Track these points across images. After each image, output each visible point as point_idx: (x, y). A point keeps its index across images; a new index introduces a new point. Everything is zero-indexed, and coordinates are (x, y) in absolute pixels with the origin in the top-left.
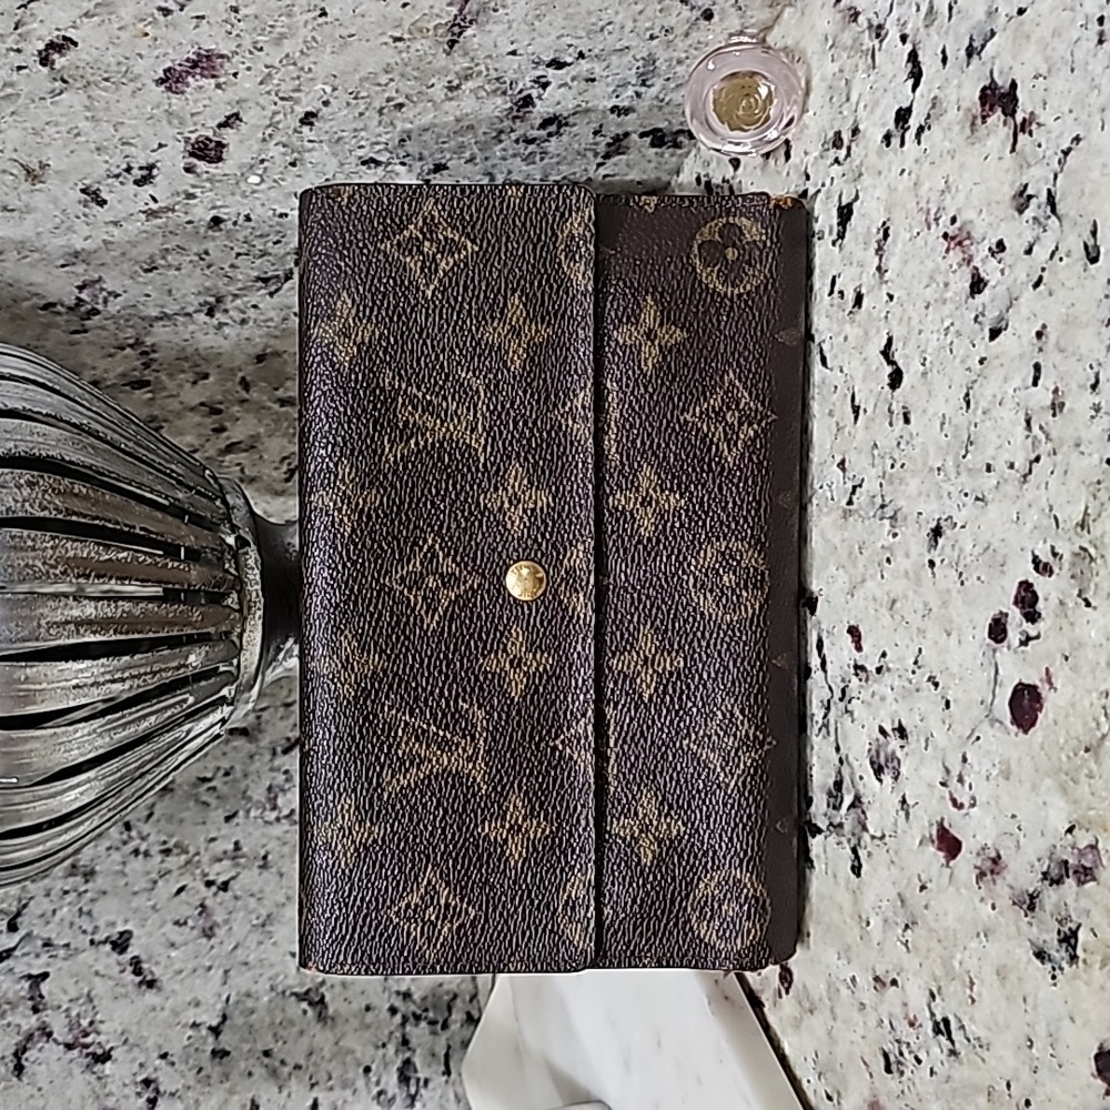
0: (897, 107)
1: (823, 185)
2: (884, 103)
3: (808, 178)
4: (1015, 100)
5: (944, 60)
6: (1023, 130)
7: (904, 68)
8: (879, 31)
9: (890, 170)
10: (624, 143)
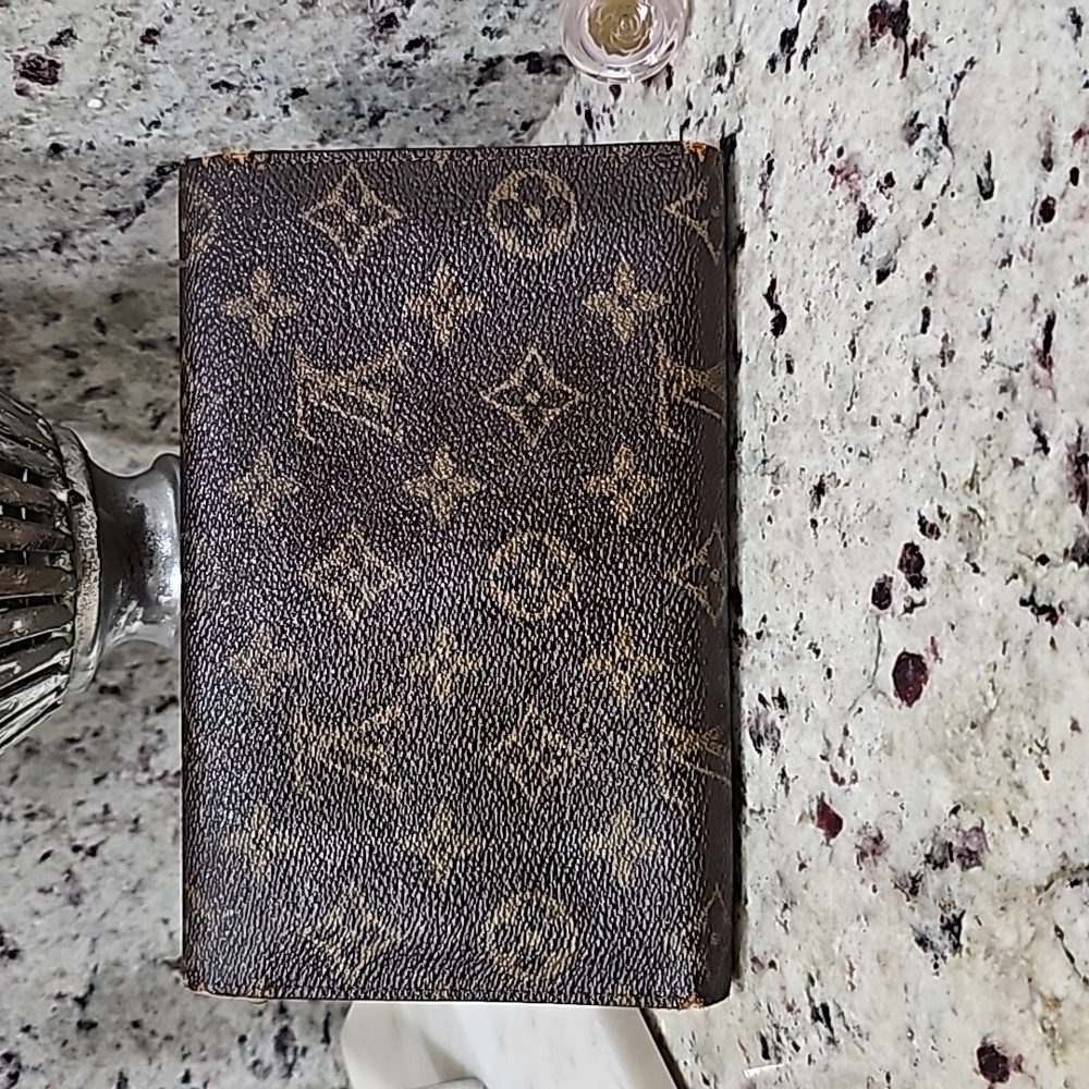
0: (783, 29)
1: (706, 115)
2: (769, 24)
3: (690, 106)
4: (907, 20)
6: (914, 53)
9: (775, 98)
10: (498, 68)
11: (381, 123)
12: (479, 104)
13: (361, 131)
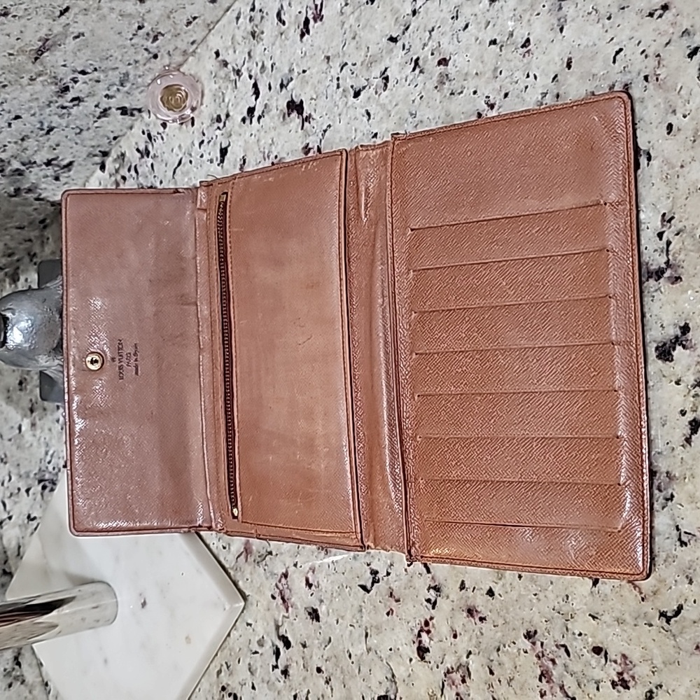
0: (248, 107)
1: (212, 138)
2: (241, 104)
3: (204, 134)
4: (303, 109)
5: (270, 88)
6: (306, 121)
7: (252, 91)
8: (238, 73)
9: (245, 133)
10: (108, 112)
11: (51, 133)
12: (97, 127)
13: (41, 136)
